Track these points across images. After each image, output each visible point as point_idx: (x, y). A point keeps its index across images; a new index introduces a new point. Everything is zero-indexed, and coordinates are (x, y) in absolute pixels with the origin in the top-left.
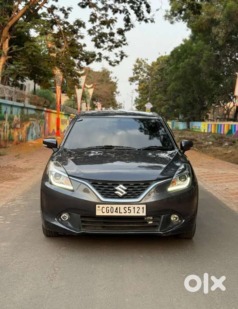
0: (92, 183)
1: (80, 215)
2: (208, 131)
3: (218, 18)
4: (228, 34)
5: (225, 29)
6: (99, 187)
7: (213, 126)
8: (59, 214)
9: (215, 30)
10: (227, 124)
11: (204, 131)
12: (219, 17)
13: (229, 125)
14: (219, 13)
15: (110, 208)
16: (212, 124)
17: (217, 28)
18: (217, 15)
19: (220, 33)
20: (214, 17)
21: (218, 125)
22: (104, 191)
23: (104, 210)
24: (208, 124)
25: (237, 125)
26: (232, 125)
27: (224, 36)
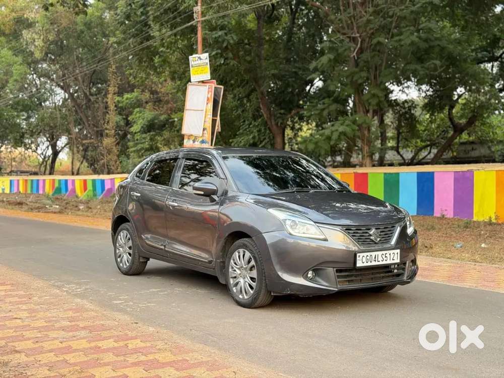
0: (346, 229)
1: (335, 269)
2: (11, 191)
3: (32, 18)
4: (49, 43)
5: (43, 35)
6: (354, 233)
7: (21, 183)
8: (305, 272)
9: (26, 34)
10: (50, 180)
11: (3, 192)
12: (33, 16)
13: (54, 180)
14: (32, 11)
15: (369, 256)
16: (18, 181)
17: (30, 33)
18: (29, 12)
19: (36, 40)
20: (25, 16)
21: (32, 181)
22: (360, 237)
23: (364, 260)
24: (11, 181)
25: (70, 180)
26: (60, 181)
27: (43, 46)
